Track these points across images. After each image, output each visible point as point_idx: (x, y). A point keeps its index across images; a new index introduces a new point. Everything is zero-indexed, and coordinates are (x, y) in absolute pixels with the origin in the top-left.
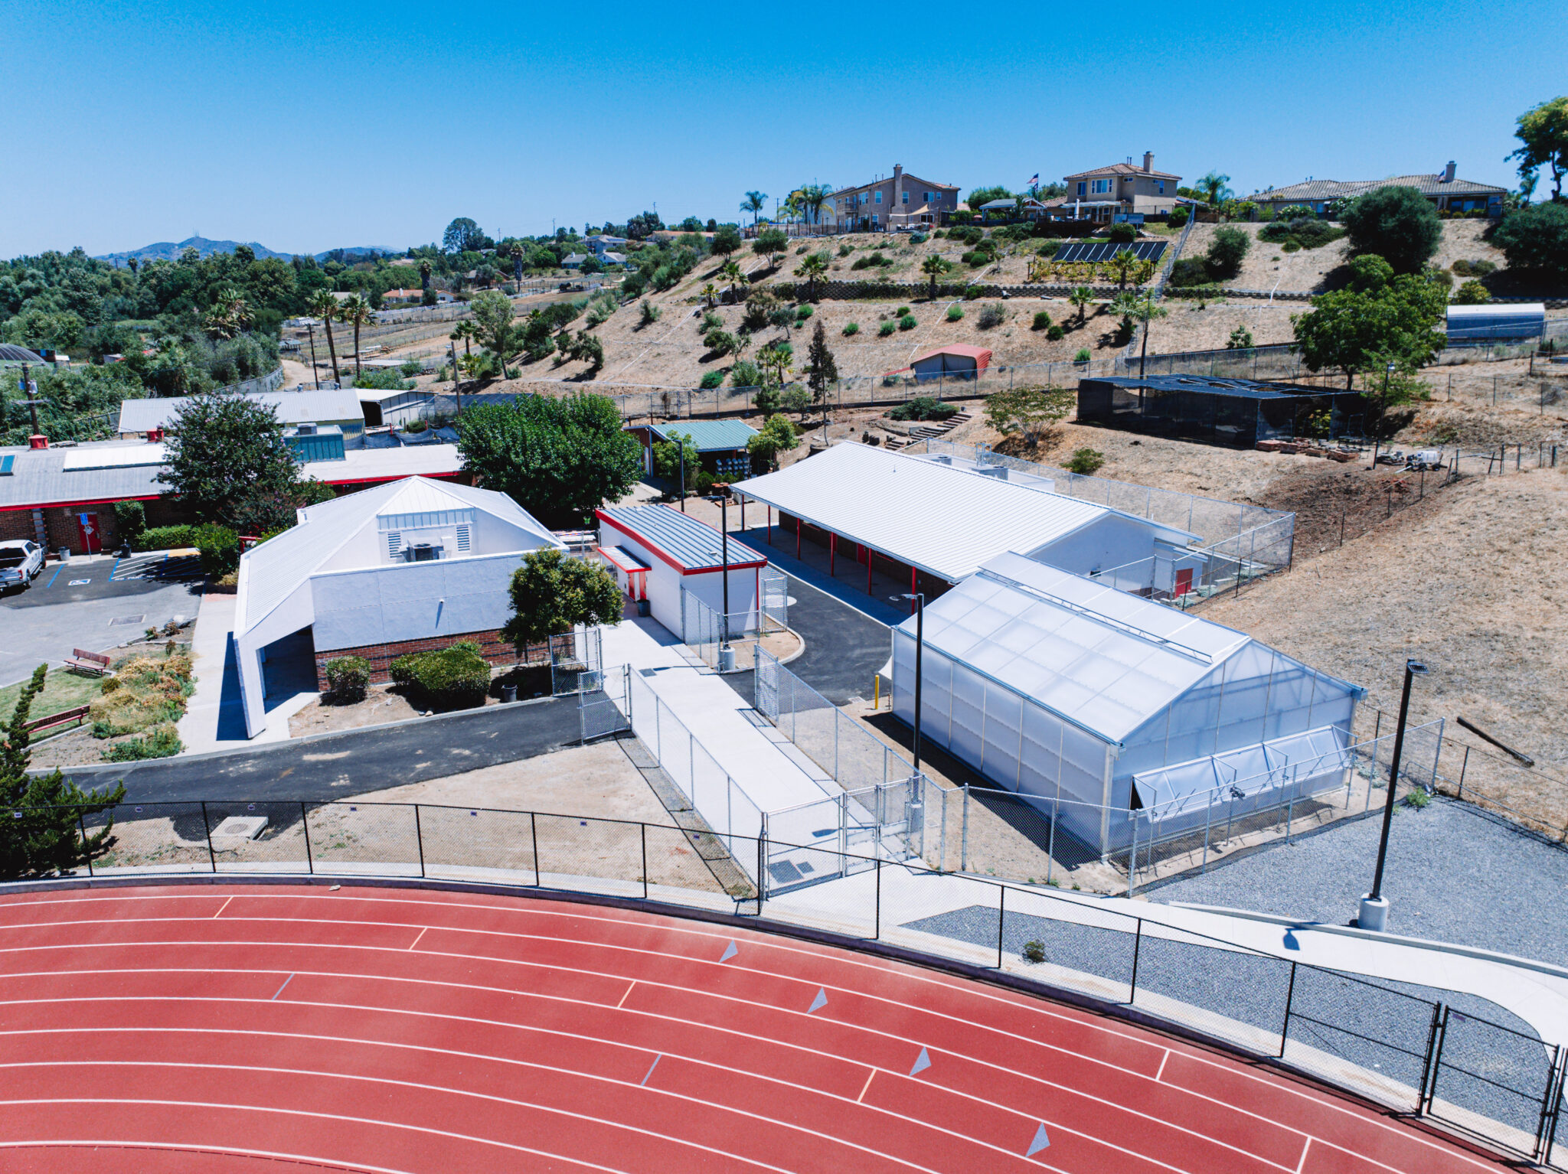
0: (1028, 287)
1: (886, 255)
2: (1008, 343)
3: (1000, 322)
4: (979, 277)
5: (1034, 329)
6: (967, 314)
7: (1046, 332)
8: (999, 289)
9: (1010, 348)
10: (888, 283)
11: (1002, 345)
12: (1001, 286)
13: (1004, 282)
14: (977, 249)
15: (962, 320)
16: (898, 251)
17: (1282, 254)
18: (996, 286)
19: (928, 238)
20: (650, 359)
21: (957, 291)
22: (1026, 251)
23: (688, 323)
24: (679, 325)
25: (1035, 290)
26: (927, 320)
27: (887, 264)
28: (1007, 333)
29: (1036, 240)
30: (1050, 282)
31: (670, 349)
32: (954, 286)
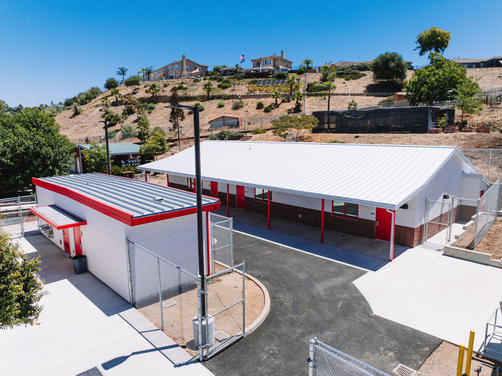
0: (249, 94)
1: (184, 86)
2: (247, 114)
3: (242, 107)
4: (227, 92)
5: (258, 108)
6: (226, 105)
7: (263, 110)
8: (237, 96)
9: (249, 116)
10: (188, 95)
11: (245, 115)
12: (238, 95)
13: (238, 93)
14: (223, 83)
15: (225, 107)
16: (189, 84)
17: (346, 81)
18: (235, 95)
19: (201, 80)
20: (79, 128)
21: (219, 97)
22: (244, 83)
23: (96, 114)
24: (92, 115)
25: (252, 96)
26: (208, 107)
27: (185, 89)
28: (246, 110)
29: (247, 79)
30: (258, 93)
31: (88, 124)
32: (217, 95)
